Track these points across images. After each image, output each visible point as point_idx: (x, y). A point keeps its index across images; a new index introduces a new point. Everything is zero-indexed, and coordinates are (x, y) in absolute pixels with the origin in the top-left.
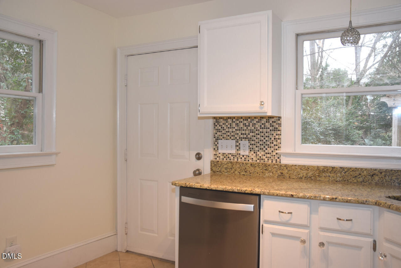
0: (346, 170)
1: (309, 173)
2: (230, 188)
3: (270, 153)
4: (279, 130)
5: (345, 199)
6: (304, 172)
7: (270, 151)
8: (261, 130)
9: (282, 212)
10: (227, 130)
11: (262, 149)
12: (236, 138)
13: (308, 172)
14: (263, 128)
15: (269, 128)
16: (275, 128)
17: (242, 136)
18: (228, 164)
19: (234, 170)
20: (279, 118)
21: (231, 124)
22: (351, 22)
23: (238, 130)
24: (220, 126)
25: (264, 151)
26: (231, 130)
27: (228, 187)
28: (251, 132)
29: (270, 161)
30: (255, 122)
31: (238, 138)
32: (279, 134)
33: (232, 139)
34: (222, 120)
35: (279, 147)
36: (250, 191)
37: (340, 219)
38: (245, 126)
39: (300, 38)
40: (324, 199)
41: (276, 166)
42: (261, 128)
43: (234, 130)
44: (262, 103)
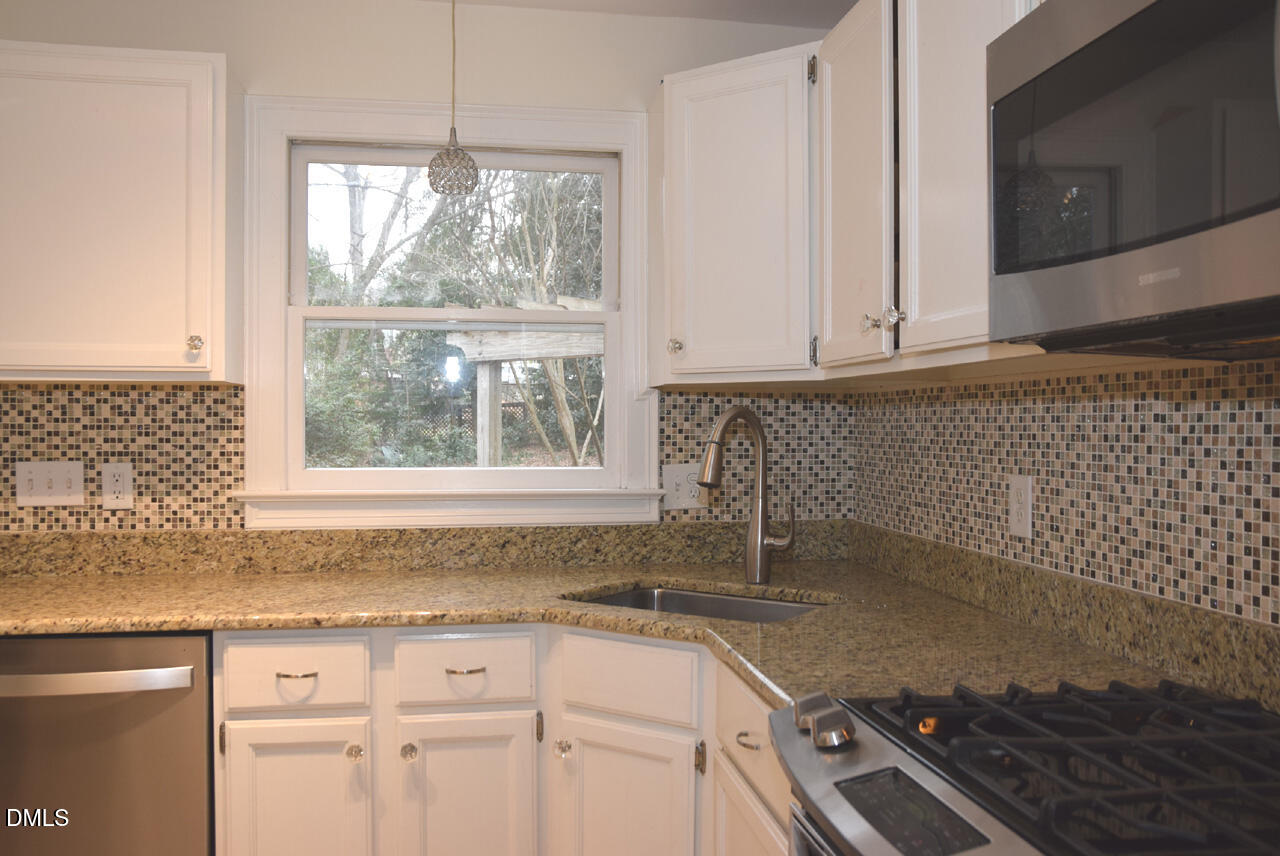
0: (436, 536)
1: (332, 552)
2: (104, 621)
3: (209, 500)
4: (236, 428)
5: (467, 616)
6: (317, 549)
7: (209, 494)
8: (176, 427)
9: (287, 676)
10: (50, 427)
11: (182, 487)
12: (85, 454)
13: (330, 548)
14: (181, 421)
15: (202, 421)
16: (222, 421)
17: (107, 447)
18: (56, 543)
19: (81, 560)
20: (238, 389)
21: (63, 407)
22: (453, 131)
23: (92, 427)
24: (21, 413)
25: (189, 493)
26: (64, 427)
27: (95, 619)
28: (140, 434)
29: (209, 525)
30: (153, 401)
31: (92, 454)
32: (236, 440)
33: (71, 459)
34: (27, 394)
35: (236, 480)
36: (180, 623)
37: (454, 672)
38: (120, 414)
39: (301, 153)
40: (412, 622)
41: (231, 539)
42: (174, 421)
43: (78, 427)
44: (195, 342)
